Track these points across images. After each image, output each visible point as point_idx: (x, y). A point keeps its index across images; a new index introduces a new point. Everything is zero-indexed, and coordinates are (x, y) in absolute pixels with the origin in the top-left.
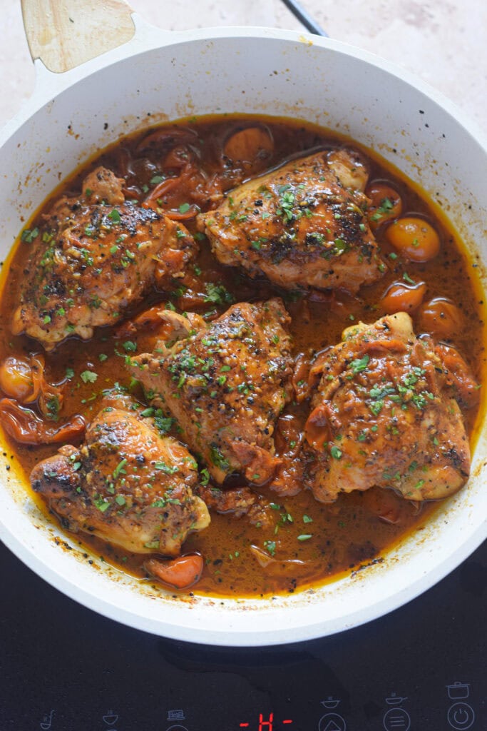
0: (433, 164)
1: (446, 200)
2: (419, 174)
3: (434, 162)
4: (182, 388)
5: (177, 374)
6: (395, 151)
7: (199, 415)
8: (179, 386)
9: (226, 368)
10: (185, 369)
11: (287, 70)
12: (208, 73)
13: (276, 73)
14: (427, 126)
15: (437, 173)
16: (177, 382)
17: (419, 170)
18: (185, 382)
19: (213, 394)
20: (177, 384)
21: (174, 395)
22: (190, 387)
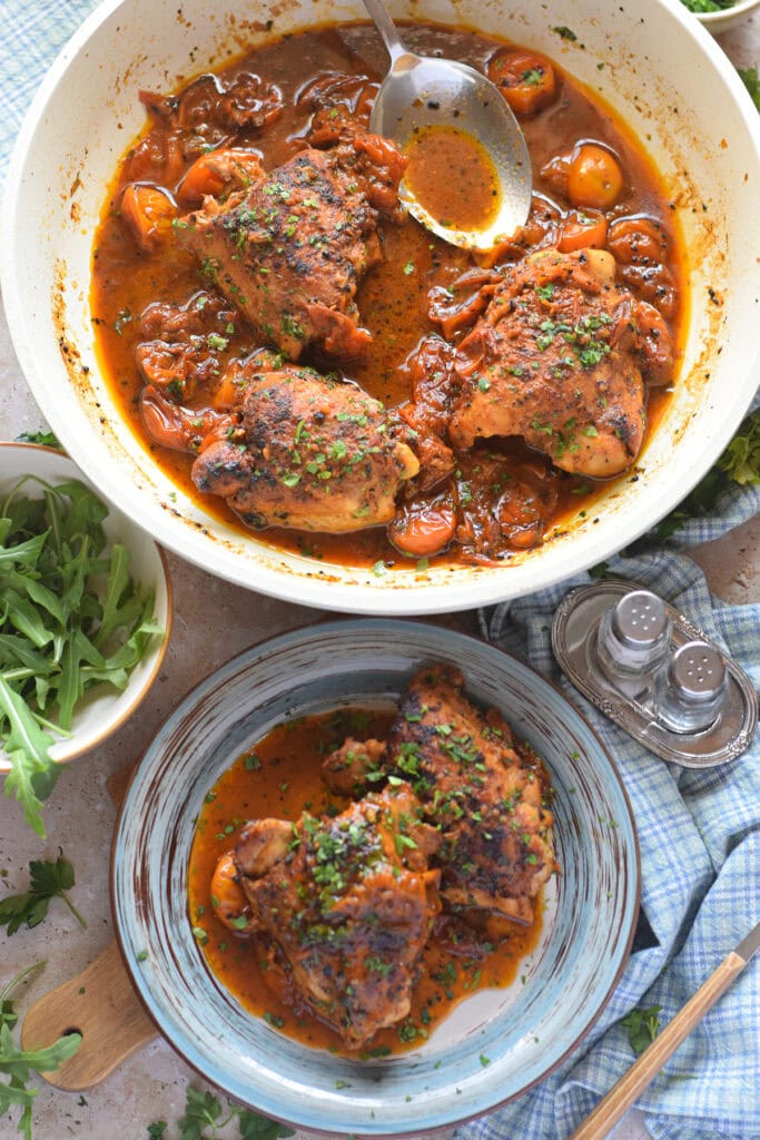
0: (630, 60)
1: (647, 105)
2: (613, 74)
3: (631, 56)
4: (242, 246)
5: (235, 230)
6: (582, 47)
7: (264, 277)
8: (239, 244)
10: (245, 223)
14: (621, 9)
15: (634, 71)
16: (235, 240)
17: (613, 68)
18: (246, 238)
19: (280, 250)
20: (236, 243)
21: (233, 257)
22: (252, 243)
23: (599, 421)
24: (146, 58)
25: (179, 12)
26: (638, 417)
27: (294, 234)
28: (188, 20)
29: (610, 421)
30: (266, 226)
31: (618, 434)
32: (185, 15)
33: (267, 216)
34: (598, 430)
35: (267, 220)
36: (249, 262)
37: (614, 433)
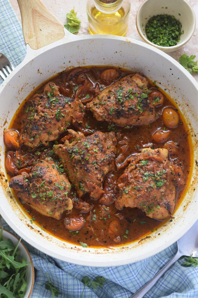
0: (174, 89)
1: (179, 102)
2: (169, 92)
3: (175, 88)
4: (72, 159)
5: (71, 153)
6: (160, 83)
7: (77, 170)
8: (71, 158)
9: (89, 154)
10: (74, 152)
11: (121, 51)
12: (91, 51)
13: (116, 52)
14: (172, 74)
15: (176, 92)
17: (169, 91)
18: (74, 157)
19: (83, 163)
20: (71, 157)
21: (69, 161)
22: (75, 159)
23: (161, 204)
24: (28, 84)
25: (38, 70)
26: (173, 202)
27: (88, 159)
28: (41, 73)
29: (164, 204)
30: (80, 155)
31: (166, 208)
32: (40, 71)
33: (81, 152)
34: (160, 207)
35: (81, 153)
36: (73, 164)
37: (165, 208)
